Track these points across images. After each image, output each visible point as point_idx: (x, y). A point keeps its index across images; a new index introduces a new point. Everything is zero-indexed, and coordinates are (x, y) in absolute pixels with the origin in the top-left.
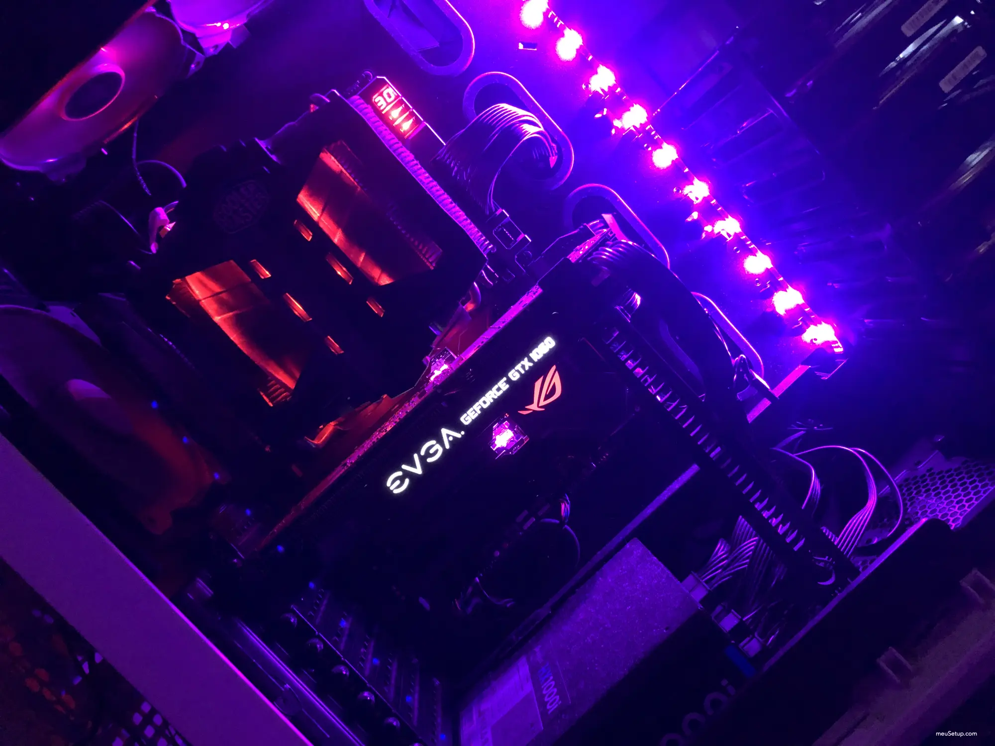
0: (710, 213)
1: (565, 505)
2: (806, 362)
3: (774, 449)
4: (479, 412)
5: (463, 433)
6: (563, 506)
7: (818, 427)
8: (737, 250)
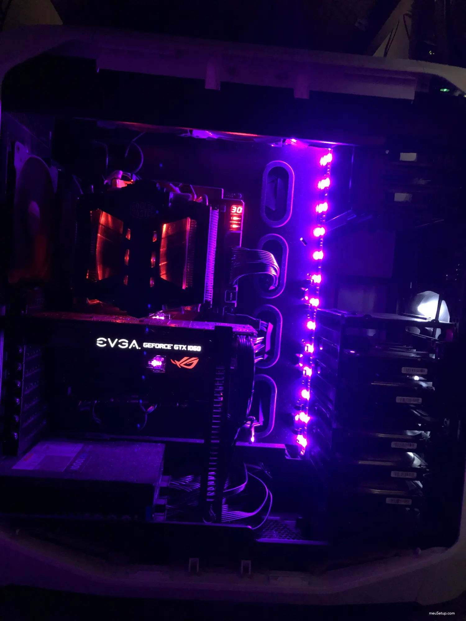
0: (307, 361)
1: (153, 408)
2: (286, 446)
3: (244, 463)
4: (152, 347)
5: (140, 348)
6: (151, 407)
7: (268, 473)
8: (303, 382)
